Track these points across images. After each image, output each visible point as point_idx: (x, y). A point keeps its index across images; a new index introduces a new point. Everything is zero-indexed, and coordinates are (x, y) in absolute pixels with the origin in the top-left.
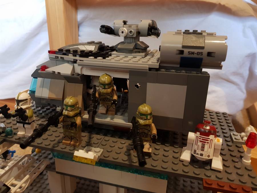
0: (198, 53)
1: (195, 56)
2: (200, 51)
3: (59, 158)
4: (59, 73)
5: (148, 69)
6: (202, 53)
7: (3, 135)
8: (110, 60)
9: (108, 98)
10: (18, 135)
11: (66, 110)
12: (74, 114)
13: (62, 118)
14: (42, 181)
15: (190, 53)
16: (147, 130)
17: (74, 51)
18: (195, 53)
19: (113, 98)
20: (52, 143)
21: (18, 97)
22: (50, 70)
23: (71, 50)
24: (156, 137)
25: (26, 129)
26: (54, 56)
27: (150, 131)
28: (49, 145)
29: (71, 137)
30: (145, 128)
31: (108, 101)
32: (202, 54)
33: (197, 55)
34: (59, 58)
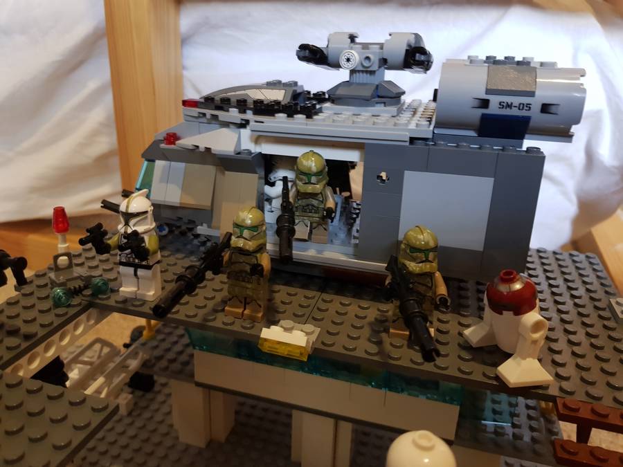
0: (521, 107)
1: (515, 112)
2: (525, 100)
3: (204, 350)
4: (208, 150)
5: (408, 139)
6: (529, 106)
7: (88, 292)
8: (324, 120)
9: (313, 206)
10: (121, 294)
11: (240, 236)
12: (258, 247)
13: (227, 255)
14: (154, 406)
15: (503, 106)
16: (424, 287)
17: (238, 101)
18: (514, 105)
19: (325, 206)
20: (201, 312)
21: (127, 207)
22: (187, 142)
23: (233, 100)
24: (447, 300)
25: (140, 280)
26: (195, 111)
27: (431, 288)
28: (195, 316)
29: (245, 299)
30: (421, 281)
31: (313, 211)
32: (530, 108)
33: (519, 109)
34: (208, 116)
